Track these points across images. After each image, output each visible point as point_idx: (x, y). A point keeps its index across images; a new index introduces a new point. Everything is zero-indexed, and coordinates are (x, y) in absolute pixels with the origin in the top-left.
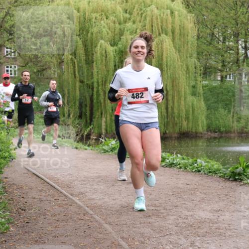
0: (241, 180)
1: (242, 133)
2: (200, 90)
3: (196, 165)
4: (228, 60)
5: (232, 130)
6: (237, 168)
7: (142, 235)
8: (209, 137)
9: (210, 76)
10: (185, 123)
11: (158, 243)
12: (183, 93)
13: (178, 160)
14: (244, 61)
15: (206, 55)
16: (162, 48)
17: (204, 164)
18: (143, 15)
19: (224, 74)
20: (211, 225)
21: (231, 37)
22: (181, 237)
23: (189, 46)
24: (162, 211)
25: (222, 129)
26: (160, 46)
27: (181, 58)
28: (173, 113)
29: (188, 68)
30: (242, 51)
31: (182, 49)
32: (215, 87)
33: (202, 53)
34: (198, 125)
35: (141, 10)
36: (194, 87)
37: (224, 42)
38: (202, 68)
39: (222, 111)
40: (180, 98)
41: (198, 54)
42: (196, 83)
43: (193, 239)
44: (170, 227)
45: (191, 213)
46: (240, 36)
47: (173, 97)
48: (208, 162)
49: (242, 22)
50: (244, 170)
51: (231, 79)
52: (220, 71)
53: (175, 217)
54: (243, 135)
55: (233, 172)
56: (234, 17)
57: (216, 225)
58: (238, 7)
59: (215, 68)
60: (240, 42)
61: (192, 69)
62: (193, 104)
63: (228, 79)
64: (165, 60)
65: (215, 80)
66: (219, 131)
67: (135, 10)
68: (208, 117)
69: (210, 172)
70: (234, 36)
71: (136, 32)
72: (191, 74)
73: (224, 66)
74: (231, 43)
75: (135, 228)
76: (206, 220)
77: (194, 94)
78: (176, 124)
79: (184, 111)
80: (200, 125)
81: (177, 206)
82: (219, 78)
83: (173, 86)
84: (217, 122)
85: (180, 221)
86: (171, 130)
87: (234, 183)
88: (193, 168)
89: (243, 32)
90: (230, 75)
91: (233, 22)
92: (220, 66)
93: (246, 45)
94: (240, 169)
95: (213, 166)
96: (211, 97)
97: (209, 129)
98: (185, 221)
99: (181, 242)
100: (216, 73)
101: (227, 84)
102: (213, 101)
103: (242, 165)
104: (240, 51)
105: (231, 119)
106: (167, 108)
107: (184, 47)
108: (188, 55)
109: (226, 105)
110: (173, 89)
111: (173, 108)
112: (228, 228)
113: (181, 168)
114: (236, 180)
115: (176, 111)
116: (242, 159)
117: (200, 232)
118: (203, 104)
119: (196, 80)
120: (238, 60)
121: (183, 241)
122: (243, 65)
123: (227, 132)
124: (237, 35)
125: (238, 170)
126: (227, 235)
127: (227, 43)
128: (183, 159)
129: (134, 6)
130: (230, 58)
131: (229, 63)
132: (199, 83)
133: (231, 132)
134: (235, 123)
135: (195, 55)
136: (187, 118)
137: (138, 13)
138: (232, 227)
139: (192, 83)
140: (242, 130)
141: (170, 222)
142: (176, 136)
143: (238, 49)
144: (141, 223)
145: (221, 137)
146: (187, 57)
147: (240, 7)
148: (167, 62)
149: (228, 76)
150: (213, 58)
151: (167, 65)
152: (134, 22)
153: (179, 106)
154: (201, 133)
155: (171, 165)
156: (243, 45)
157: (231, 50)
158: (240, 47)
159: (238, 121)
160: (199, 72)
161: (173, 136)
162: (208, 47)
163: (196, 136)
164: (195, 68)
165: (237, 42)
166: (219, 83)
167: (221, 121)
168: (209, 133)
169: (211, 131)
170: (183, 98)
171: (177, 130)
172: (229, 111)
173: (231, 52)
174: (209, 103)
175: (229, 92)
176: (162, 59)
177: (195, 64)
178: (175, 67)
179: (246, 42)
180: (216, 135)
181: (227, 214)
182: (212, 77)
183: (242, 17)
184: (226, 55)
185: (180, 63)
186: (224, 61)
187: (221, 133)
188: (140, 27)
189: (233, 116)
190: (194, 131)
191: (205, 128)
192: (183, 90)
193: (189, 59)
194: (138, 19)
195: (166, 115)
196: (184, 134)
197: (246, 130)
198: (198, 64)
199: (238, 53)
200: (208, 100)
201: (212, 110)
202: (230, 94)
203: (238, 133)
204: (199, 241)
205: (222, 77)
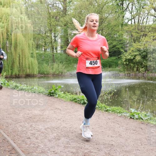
0: (53, 96)
1: (54, 75)
2: (35, 55)
3: (33, 89)
4: (47, 41)
5: (50, 73)
6: (52, 90)
7: (7, 123)
8: (40, 76)
9: (39, 49)
10: (28, 70)
11: (15, 126)
12: (27, 56)
13: (25, 87)
14: (54, 42)
15: (37, 39)
16: (17, 35)
17: (37, 89)
18: (8, 20)
19: (46, 48)
20: (40, 117)
21: (48, 31)
22: (26, 123)
23: (30, 35)
24: (17, 111)
25: (45, 73)
26: (16, 34)
27: (26, 40)
28: (22, 65)
29: (29, 45)
30: (53, 38)
31: (26, 36)
32: (42, 54)
33: (36, 38)
34: (34, 71)
35: (6, 17)
36: (32, 53)
37: (45, 34)
38: (36, 45)
39: (45, 64)
40: (25, 59)
41: (34, 39)
42: (33, 52)
43: (31, 123)
44: (21, 119)
45: (30, 112)
46: (52, 31)
47: (22, 58)
48: (39, 88)
49: (53, 25)
50: (55, 91)
51: (49, 50)
52: (44, 46)
53: (23, 114)
54: (55, 75)
55: (50, 92)
56: (50, 23)
57: (42, 117)
58: (51, 18)
59: (42, 45)
60: (52, 34)
61: (31, 45)
62: (32, 61)
63: (47, 50)
64: (18, 41)
65: (42, 50)
66: (44, 73)
67: (3, 17)
68: (39, 67)
69: (39, 93)
70: (50, 31)
71: (4, 27)
72: (30, 48)
73: (45, 44)
74: (48, 34)
75: (4, 120)
76: (38, 115)
77: (32, 57)
78: (24, 71)
79: (28, 64)
80: (35, 71)
81: (24, 109)
82: (44, 50)
83: (22, 53)
84: (43, 70)
85: (26, 115)
86: (22, 73)
87: (50, 97)
88: (32, 91)
89: (54, 29)
90: (48, 48)
91: (49, 25)
92: (44, 44)
93: (55, 35)
94: (53, 91)
95: (41, 90)
96: (40, 58)
97: (39, 73)
98: (28, 115)
99: (26, 125)
100: (42, 47)
101: (47, 53)
102: (41, 60)
103: (54, 89)
104: (52, 38)
105: (49, 69)
106: (19, 63)
107: (27, 35)
108: (29, 39)
109: (47, 62)
110: (22, 54)
111: (22, 63)
112: (48, 118)
113: (26, 91)
114: (51, 96)
115: (24, 65)
116: (54, 86)
117: (35, 120)
118: (36, 62)
119: (33, 50)
120: (52, 42)
121: (27, 125)
122: (54, 44)
123: (47, 74)
124: (51, 31)
125: (52, 92)
126: (47, 121)
127: (47, 34)
128: (27, 87)
129: (3, 16)
130: (48, 41)
131: (48, 43)
132: (34, 51)
133: (49, 74)
134: (51, 70)
135: (32, 39)
136: (29, 68)
137: (5, 19)
138: (49, 117)
139: (31, 52)
140: (54, 73)
141: (21, 116)
142: (24, 76)
143: (51, 37)
144: (7, 117)
145: (45, 76)
146: (28, 40)
147: (52, 18)
148: (19, 42)
149: (47, 49)
150: (41, 40)
151: (19, 43)
152: (3, 23)
153: (25, 62)
154: (36, 75)
155: (22, 90)
156: (54, 35)
157: (48, 37)
158: (52, 36)
159: (52, 69)
160: (34, 47)
161: (23, 76)
162: (38, 35)
163: (34, 76)
164: (33, 45)
165: (51, 34)
166: (44, 52)
167: (45, 69)
168: (39, 75)
169: (40, 74)
170: (27, 59)
171: (25, 73)
172: (48, 65)
173: (49, 38)
174: (39, 61)
175: (48, 56)
176: (17, 40)
177: (32, 43)
178: (23, 44)
179: (55, 34)
180: (43, 75)
181: (47, 111)
182: (40, 49)
183: (53, 23)
184: (46, 39)
185: (25, 43)
186: (45, 42)
187: (45, 74)
188: (6, 25)
189: (50, 67)
190: (32, 74)
191: (38, 73)
192: (27, 55)
193: (29, 41)
194: (5, 21)
195: (19, 66)
196: (28, 75)
197: (55, 73)
198: (34, 43)
199: (52, 39)
200: (39, 60)
201: (41, 64)
202: (49, 57)
203: (52, 75)
204: (34, 125)
205: (45, 49)
